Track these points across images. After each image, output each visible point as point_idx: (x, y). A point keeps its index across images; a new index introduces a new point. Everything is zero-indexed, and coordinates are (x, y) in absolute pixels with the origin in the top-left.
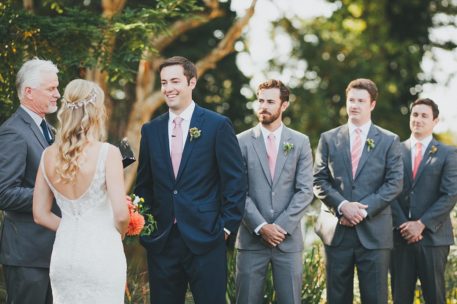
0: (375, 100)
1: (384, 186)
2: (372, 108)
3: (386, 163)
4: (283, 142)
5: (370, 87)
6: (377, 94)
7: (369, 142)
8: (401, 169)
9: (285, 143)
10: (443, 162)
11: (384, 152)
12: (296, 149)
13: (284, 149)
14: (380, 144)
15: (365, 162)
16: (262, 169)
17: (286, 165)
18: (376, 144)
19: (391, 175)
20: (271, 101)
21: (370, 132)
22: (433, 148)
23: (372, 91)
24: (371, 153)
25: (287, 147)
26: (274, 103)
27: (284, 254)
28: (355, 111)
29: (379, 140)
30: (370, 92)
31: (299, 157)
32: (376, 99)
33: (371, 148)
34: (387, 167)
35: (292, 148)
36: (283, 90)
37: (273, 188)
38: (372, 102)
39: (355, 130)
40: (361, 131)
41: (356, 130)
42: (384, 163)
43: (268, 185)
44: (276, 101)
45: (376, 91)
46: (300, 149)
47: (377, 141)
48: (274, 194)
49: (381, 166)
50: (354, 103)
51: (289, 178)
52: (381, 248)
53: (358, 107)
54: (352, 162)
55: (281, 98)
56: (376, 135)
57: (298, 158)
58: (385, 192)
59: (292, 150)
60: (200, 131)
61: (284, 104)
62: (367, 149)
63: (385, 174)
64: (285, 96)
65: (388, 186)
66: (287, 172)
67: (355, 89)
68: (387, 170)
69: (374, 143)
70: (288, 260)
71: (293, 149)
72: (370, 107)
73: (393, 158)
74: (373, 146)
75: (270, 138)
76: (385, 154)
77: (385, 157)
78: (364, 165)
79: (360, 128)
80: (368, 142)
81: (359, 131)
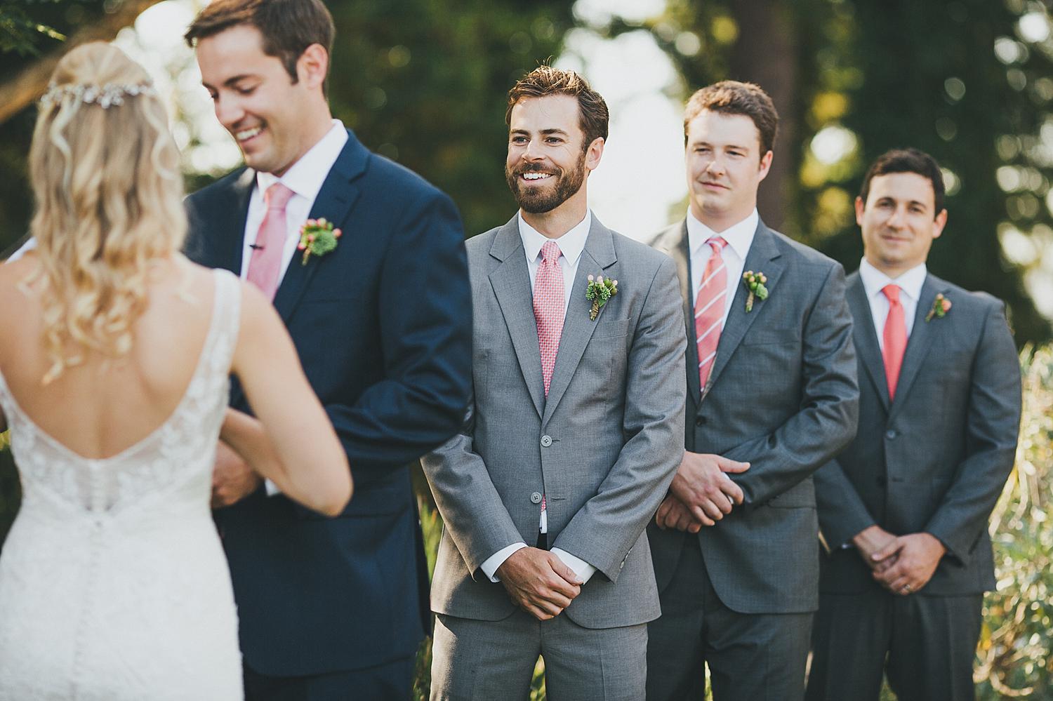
0: (770, 149)
1: (802, 416)
2: (763, 174)
3: (805, 347)
4: (588, 274)
5: (759, 109)
6: (777, 129)
7: (752, 279)
8: (850, 369)
9: (591, 278)
10: (975, 343)
11: (796, 315)
12: (628, 298)
13: (587, 296)
14: (786, 289)
15: (739, 341)
16: (514, 358)
17: (593, 349)
18: (772, 286)
19: (825, 385)
20: (553, 135)
21: (753, 249)
22: (941, 301)
23: (764, 121)
24: (758, 316)
25: (599, 291)
26: (561, 140)
27: (582, 632)
28: (712, 181)
29: (783, 276)
30: (758, 124)
31: (635, 323)
32: (774, 144)
33: (757, 299)
34: (807, 359)
35: (612, 295)
36: (587, 100)
37: (545, 422)
38: (762, 155)
39: (706, 242)
40: (727, 243)
41: (710, 242)
42: (798, 347)
43: (530, 409)
44: (569, 134)
45: (775, 120)
46: (642, 299)
47: (776, 281)
48: (549, 443)
49: (790, 356)
50: (713, 157)
51: (602, 390)
52: (779, 610)
53: (723, 172)
54: (699, 341)
55: (583, 126)
56: (772, 260)
57: (634, 327)
58: (806, 440)
59: (615, 299)
60: (337, 232)
61: (592, 146)
62: (746, 302)
63: (802, 381)
64: (597, 120)
65: (817, 422)
66: (597, 370)
67: (715, 114)
68: (807, 370)
69: (766, 285)
70: (595, 653)
71: (618, 296)
72: (759, 169)
73: (827, 333)
74: (764, 292)
75: (546, 257)
76: (801, 320)
77: (800, 330)
78: (736, 352)
79: (725, 235)
80: (747, 280)
81: (719, 245)
